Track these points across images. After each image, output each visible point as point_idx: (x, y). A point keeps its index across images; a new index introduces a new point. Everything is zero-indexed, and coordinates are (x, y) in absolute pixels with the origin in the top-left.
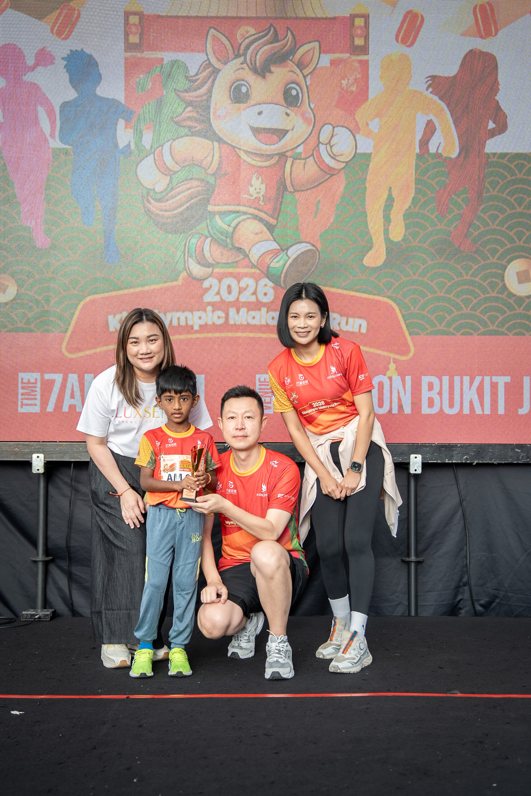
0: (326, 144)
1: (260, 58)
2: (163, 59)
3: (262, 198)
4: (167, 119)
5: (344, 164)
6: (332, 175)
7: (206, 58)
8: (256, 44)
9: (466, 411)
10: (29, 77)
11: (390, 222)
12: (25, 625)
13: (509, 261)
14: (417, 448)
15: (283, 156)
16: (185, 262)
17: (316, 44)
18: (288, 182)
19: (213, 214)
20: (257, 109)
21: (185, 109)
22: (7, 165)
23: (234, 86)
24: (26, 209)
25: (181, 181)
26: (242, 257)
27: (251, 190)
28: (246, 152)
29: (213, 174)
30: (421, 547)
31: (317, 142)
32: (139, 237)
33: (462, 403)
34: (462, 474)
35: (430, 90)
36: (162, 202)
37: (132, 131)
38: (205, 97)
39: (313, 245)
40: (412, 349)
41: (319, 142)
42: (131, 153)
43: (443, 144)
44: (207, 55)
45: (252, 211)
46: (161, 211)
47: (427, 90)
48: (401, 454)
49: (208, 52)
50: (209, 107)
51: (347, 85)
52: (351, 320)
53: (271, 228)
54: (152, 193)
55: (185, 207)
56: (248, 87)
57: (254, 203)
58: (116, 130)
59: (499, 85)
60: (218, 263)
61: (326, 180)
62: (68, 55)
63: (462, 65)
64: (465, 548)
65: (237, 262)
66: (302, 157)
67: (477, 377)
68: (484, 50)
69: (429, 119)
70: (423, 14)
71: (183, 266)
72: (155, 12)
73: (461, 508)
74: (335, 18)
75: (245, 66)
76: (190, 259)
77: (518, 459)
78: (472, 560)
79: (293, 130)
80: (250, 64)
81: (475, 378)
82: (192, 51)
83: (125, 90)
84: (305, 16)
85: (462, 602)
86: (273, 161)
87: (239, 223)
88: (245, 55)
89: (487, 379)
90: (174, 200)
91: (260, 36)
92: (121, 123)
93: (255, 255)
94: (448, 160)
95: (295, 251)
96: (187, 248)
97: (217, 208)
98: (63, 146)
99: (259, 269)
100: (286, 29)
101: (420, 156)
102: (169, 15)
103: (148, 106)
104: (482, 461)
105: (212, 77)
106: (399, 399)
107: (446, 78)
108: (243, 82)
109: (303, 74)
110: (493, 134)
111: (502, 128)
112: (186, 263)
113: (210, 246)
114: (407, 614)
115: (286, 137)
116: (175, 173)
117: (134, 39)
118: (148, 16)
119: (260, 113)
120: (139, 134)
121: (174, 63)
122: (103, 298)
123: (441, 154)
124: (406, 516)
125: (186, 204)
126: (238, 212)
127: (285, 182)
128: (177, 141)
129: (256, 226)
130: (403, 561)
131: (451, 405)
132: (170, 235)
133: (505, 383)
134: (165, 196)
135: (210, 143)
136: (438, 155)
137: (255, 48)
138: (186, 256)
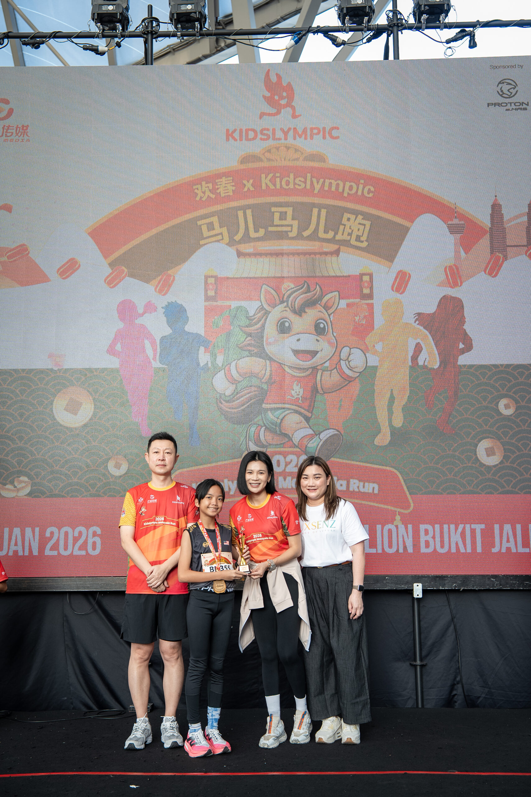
0: (345, 360)
1: (298, 303)
2: (231, 306)
3: (300, 399)
4: (234, 345)
5: (359, 374)
6: (350, 382)
7: (261, 305)
8: (294, 294)
9: (453, 550)
10: (139, 321)
11: (392, 413)
12: (131, 716)
13: (479, 441)
14: (418, 578)
15: (315, 369)
16: (246, 444)
17: (337, 293)
18: (319, 387)
19: (267, 410)
20: (297, 337)
21: (246, 338)
22: (123, 380)
23: (280, 322)
24: (135, 410)
25: (243, 388)
26: (287, 440)
27: (293, 392)
28: (290, 367)
29: (266, 383)
30: (424, 653)
31: (339, 359)
32: (214, 427)
33: (450, 544)
34: (452, 597)
35: (417, 322)
36: (230, 402)
37: (210, 354)
38: (259, 330)
39: (338, 431)
40: (412, 505)
41: (341, 359)
42: (208, 369)
43: (427, 359)
44: (261, 303)
45: (294, 407)
46: (230, 408)
47: (415, 322)
48: (407, 583)
49: (262, 300)
50: (262, 337)
51: (359, 320)
52: (366, 484)
53: (307, 419)
54: (223, 396)
55: (246, 406)
56: (290, 322)
57: (295, 402)
58: (198, 354)
59: (465, 318)
60: (270, 445)
61: (346, 385)
62: (166, 305)
63: (438, 306)
64: (457, 654)
65: (284, 444)
66: (329, 369)
67: (460, 525)
68: (453, 296)
69: (417, 342)
70: (410, 273)
71: (245, 447)
72: (225, 276)
73: (453, 623)
74: (349, 276)
75: (287, 309)
76: (250, 443)
77: (493, 586)
78: (463, 664)
79: (321, 351)
80: (291, 308)
81: (459, 526)
82: (251, 299)
83: (205, 327)
84: (327, 275)
85: (456, 697)
86: (308, 373)
87: (285, 416)
88: (287, 301)
89: (468, 527)
90: (238, 401)
91: (298, 289)
92: (202, 349)
93: (296, 438)
94: (432, 370)
95: (324, 436)
96: (248, 434)
97: (268, 406)
98: (161, 366)
99: (300, 449)
100: (315, 284)
101: (411, 367)
102: (235, 277)
103: (220, 338)
104: (467, 587)
105: (265, 317)
106: (404, 541)
107: (428, 314)
108: (287, 320)
109: (328, 313)
110: (463, 352)
111: (469, 347)
112: (248, 445)
113: (265, 432)
114: (415, 706)
115: (317, 356)
116: (239, 382)
117: (211, 293)
118: (221, 278)
119: (298, 340)
120: (214, 356)
121: (238, 308)
122: (188, 471)
123: (427, 366)
124: (412, 630)
125: (247, 404)
126: (284, 408)
127: (317, 387)
128: (241, 360)
129: (296, 418)
130: (411, 664)
131: (442, 546)
132: (236, 426)
133: (481, 529)
134: (232, 398)
135: (264, 361)
136: (424, 367)
137: (294, 297)
138: (248, 439)
